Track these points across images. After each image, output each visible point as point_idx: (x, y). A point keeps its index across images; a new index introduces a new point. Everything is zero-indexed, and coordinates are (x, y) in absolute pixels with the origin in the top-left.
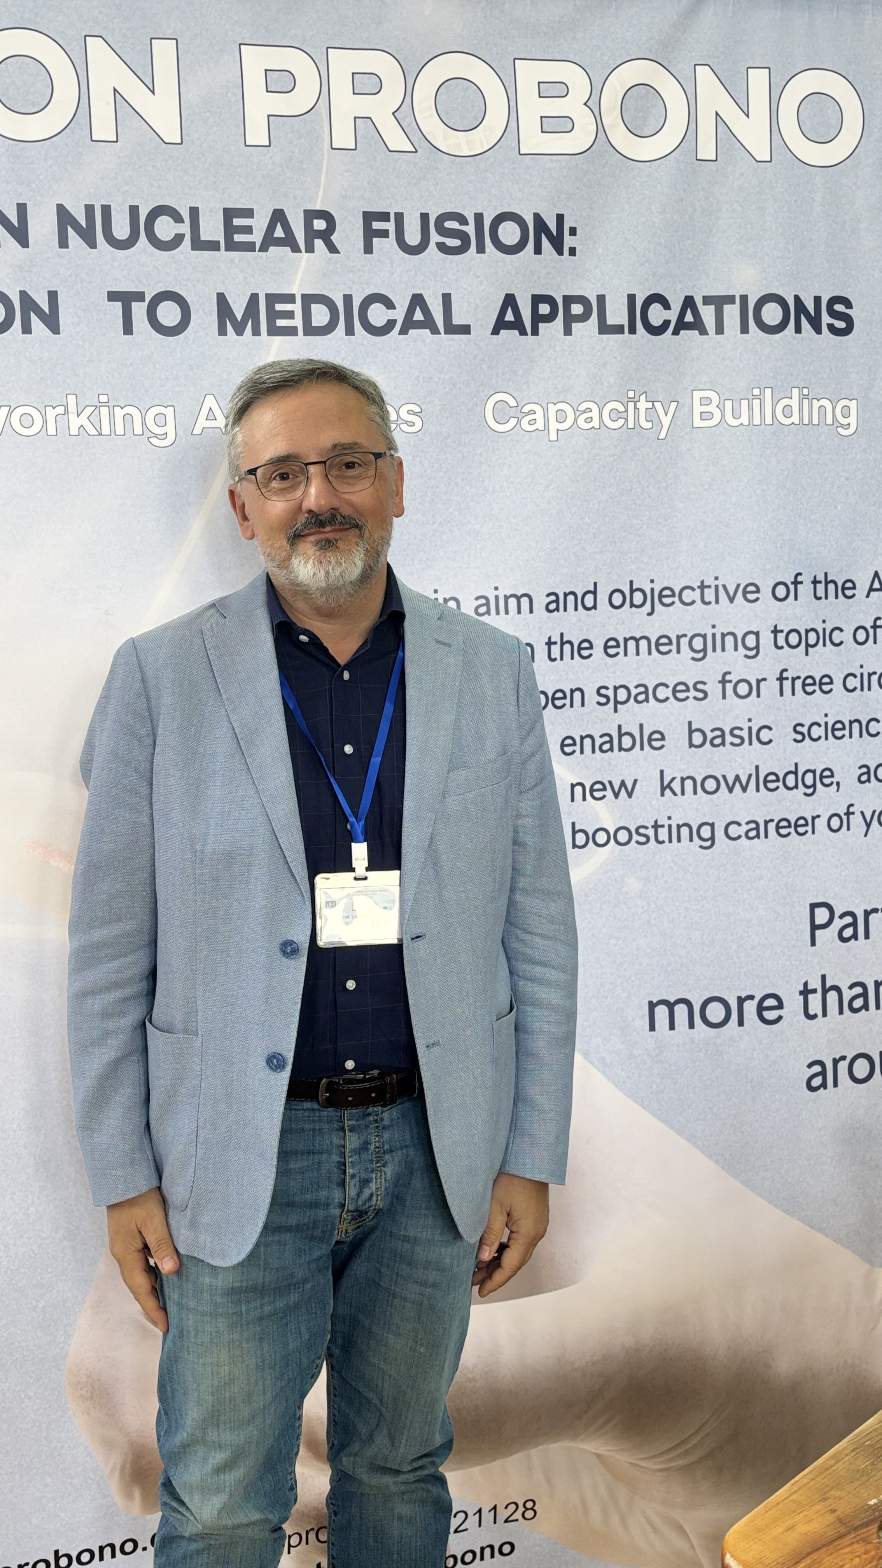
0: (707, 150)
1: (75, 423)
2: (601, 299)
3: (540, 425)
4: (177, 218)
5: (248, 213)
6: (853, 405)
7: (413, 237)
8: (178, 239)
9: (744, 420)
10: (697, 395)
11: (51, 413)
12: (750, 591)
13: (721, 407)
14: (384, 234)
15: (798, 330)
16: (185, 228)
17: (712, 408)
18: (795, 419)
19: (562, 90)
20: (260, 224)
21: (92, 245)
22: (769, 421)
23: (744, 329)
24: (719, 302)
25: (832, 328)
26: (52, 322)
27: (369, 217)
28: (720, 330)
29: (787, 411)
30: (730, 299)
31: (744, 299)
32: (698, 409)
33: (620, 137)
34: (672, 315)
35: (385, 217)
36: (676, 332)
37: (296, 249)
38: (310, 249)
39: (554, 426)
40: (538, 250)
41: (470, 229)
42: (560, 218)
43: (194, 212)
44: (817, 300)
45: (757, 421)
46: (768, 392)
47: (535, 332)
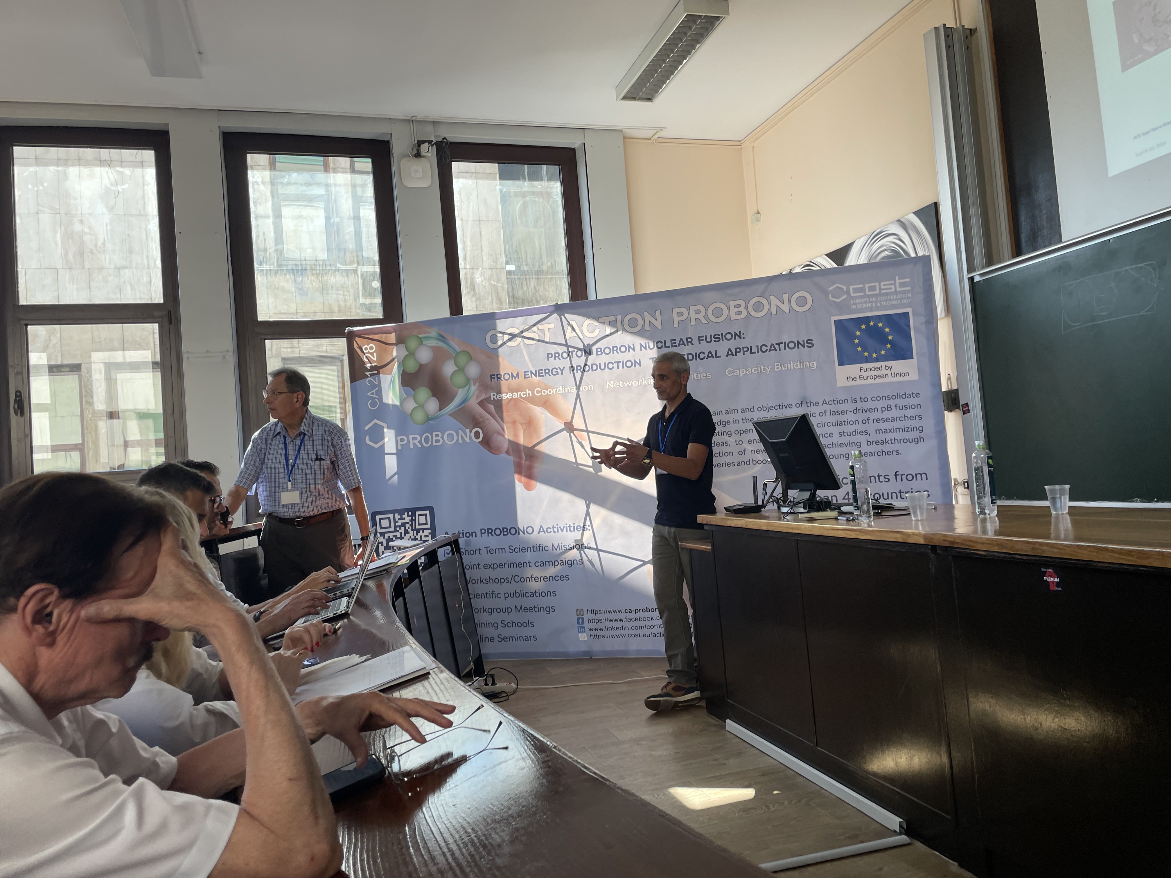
0: (774, 312)
1: (644, 383)
2: (751, 347)
3: (738, 374)
4: (662, 343)
5: (675, 340)
6: (815, 363)
7: (709, 340)
8: (662, 346)
9: (786, 368)
10: (776, 364)
11: (639, 381)
12: (790, 406)
13: (781, 366)
14: (703, 340)
15: (798, 348)
16: (663, 344)
17: (779, 366)
18: (799, 367)
19: (739, 306)
20: (677, 342)
21: (646, 349)
22: (792, 368)
23: (785, 349)
24: (779, 344)
25: (808, 347)
26: (640, 365)
27: (699, 337)
28: (780, 350)
29: (797, 366)
30: (782, 343)
31: (785, 343)
32: (776, 367)
33: (753, 313)
34: (768, 348)
35: (703, 337)
36: (769, 351)
37: (685, 345)
38: (688, 345)
39: (741, 374)
40: (735, 339)
41: (720, 337)
42: (740, 332)
43: (665, 341)
44: (803, 341)
45: (789, 368)
46: (792, 362)
47: (736, 355)
